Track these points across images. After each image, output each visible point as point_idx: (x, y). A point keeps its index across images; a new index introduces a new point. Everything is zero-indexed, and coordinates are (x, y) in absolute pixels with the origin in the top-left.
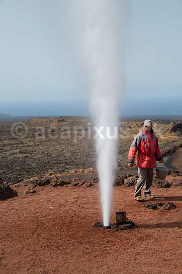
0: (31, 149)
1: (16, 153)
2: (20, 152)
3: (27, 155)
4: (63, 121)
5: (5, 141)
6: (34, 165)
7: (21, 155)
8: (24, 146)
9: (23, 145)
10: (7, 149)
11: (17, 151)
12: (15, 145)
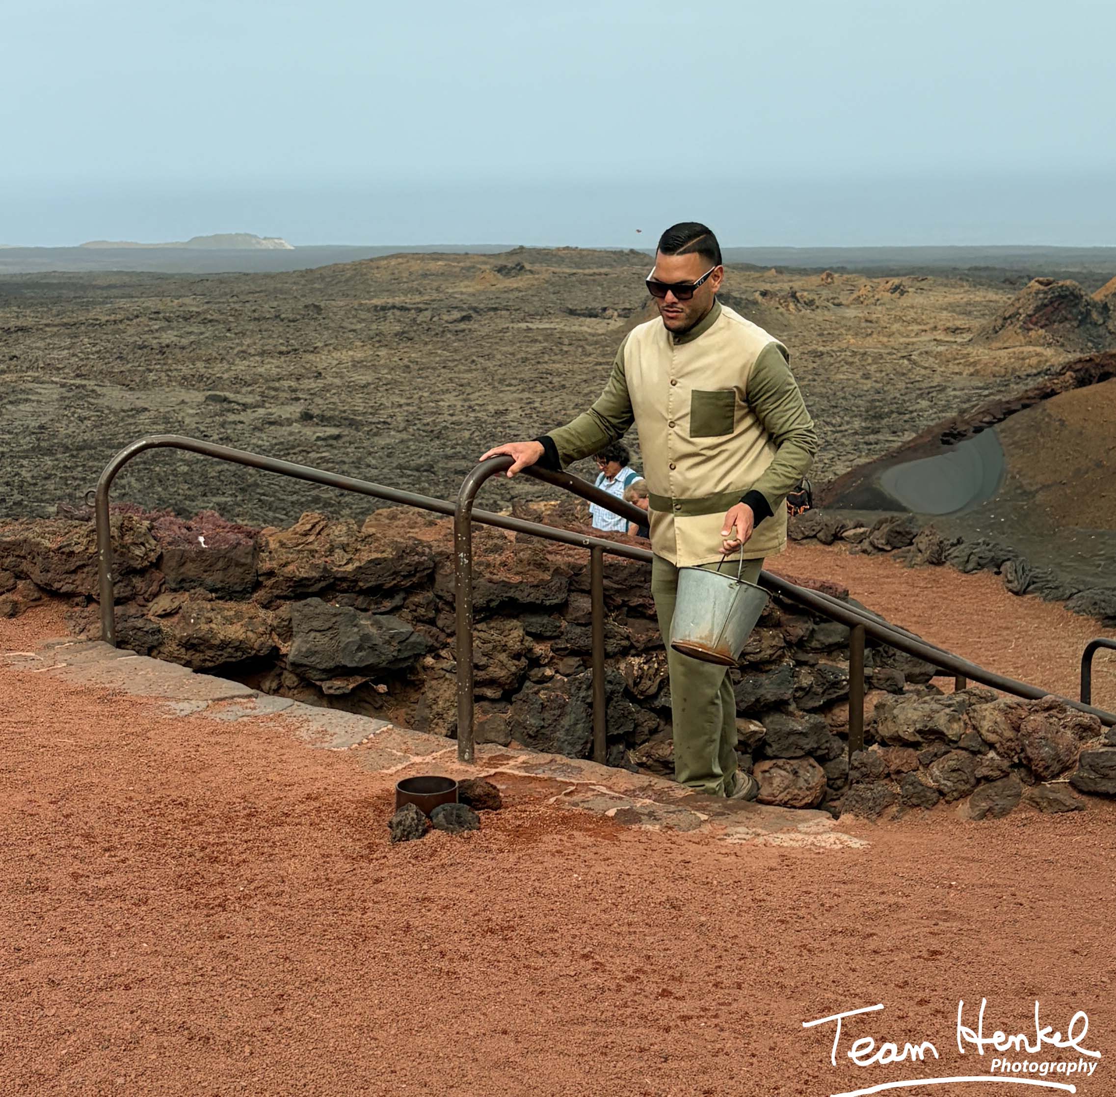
0: (358, 402)
1: (289, 422)
2: (307, 417)
3: (335, 431)
5: (241, 366)
7: (310, 432)
8: (326, 389)
9: (320, 383)
10: (249, 400)
11: (295, 410)
12: (286, 384)
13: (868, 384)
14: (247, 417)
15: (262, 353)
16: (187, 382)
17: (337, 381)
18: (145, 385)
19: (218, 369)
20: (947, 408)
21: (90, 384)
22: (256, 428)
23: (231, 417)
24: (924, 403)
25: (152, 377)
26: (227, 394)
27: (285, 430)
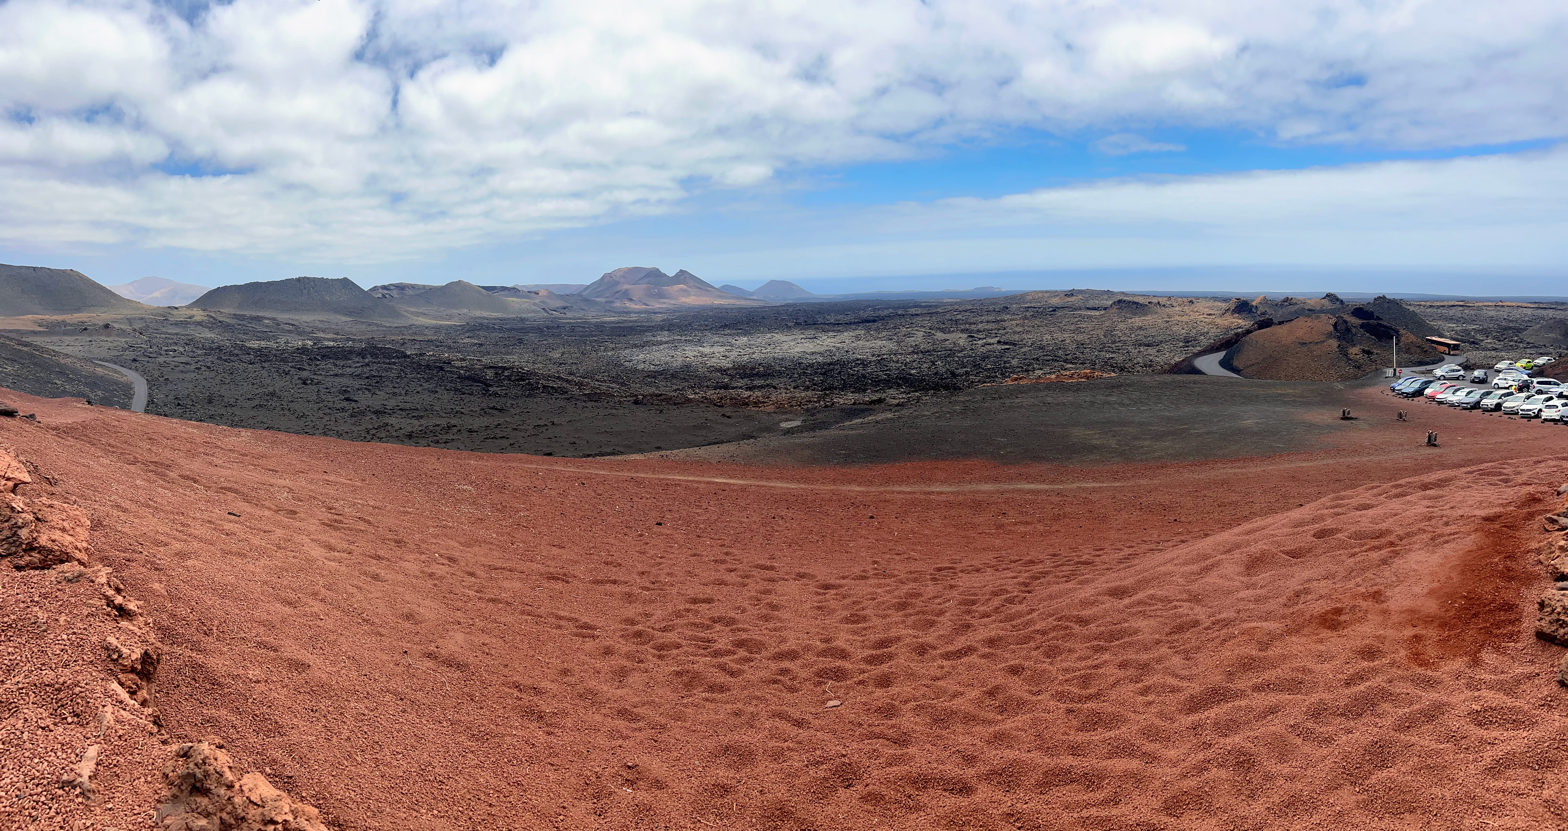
0: (1016, 337)
1: (993, 344)
2: (999, 342)
3: (1008, 347)
4: (1073, 296)
5: (980, 326)
6: (1014, 362)
7: (999, 347)
8: (1007, 333)
10: (981, 337)
11: (995, 340)
12: (993, 332)
13: (1184, 331)
14: (980, 342)
15: (987, 322)
16: (963, 331)
17: (1011, 331)
18: (950, 332)
19: (973, 327)
20: (1210, 339)
21: (933, 332)
22: (982, 346)
23: (975, 342)
24: (1202, 337)
25: (952, 329)
26: (975, 335)
27: (991, 347)
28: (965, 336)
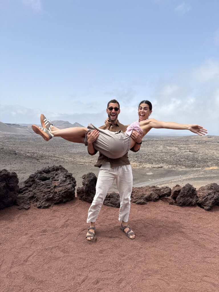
4: (211, 137)
28: (177, 148)
